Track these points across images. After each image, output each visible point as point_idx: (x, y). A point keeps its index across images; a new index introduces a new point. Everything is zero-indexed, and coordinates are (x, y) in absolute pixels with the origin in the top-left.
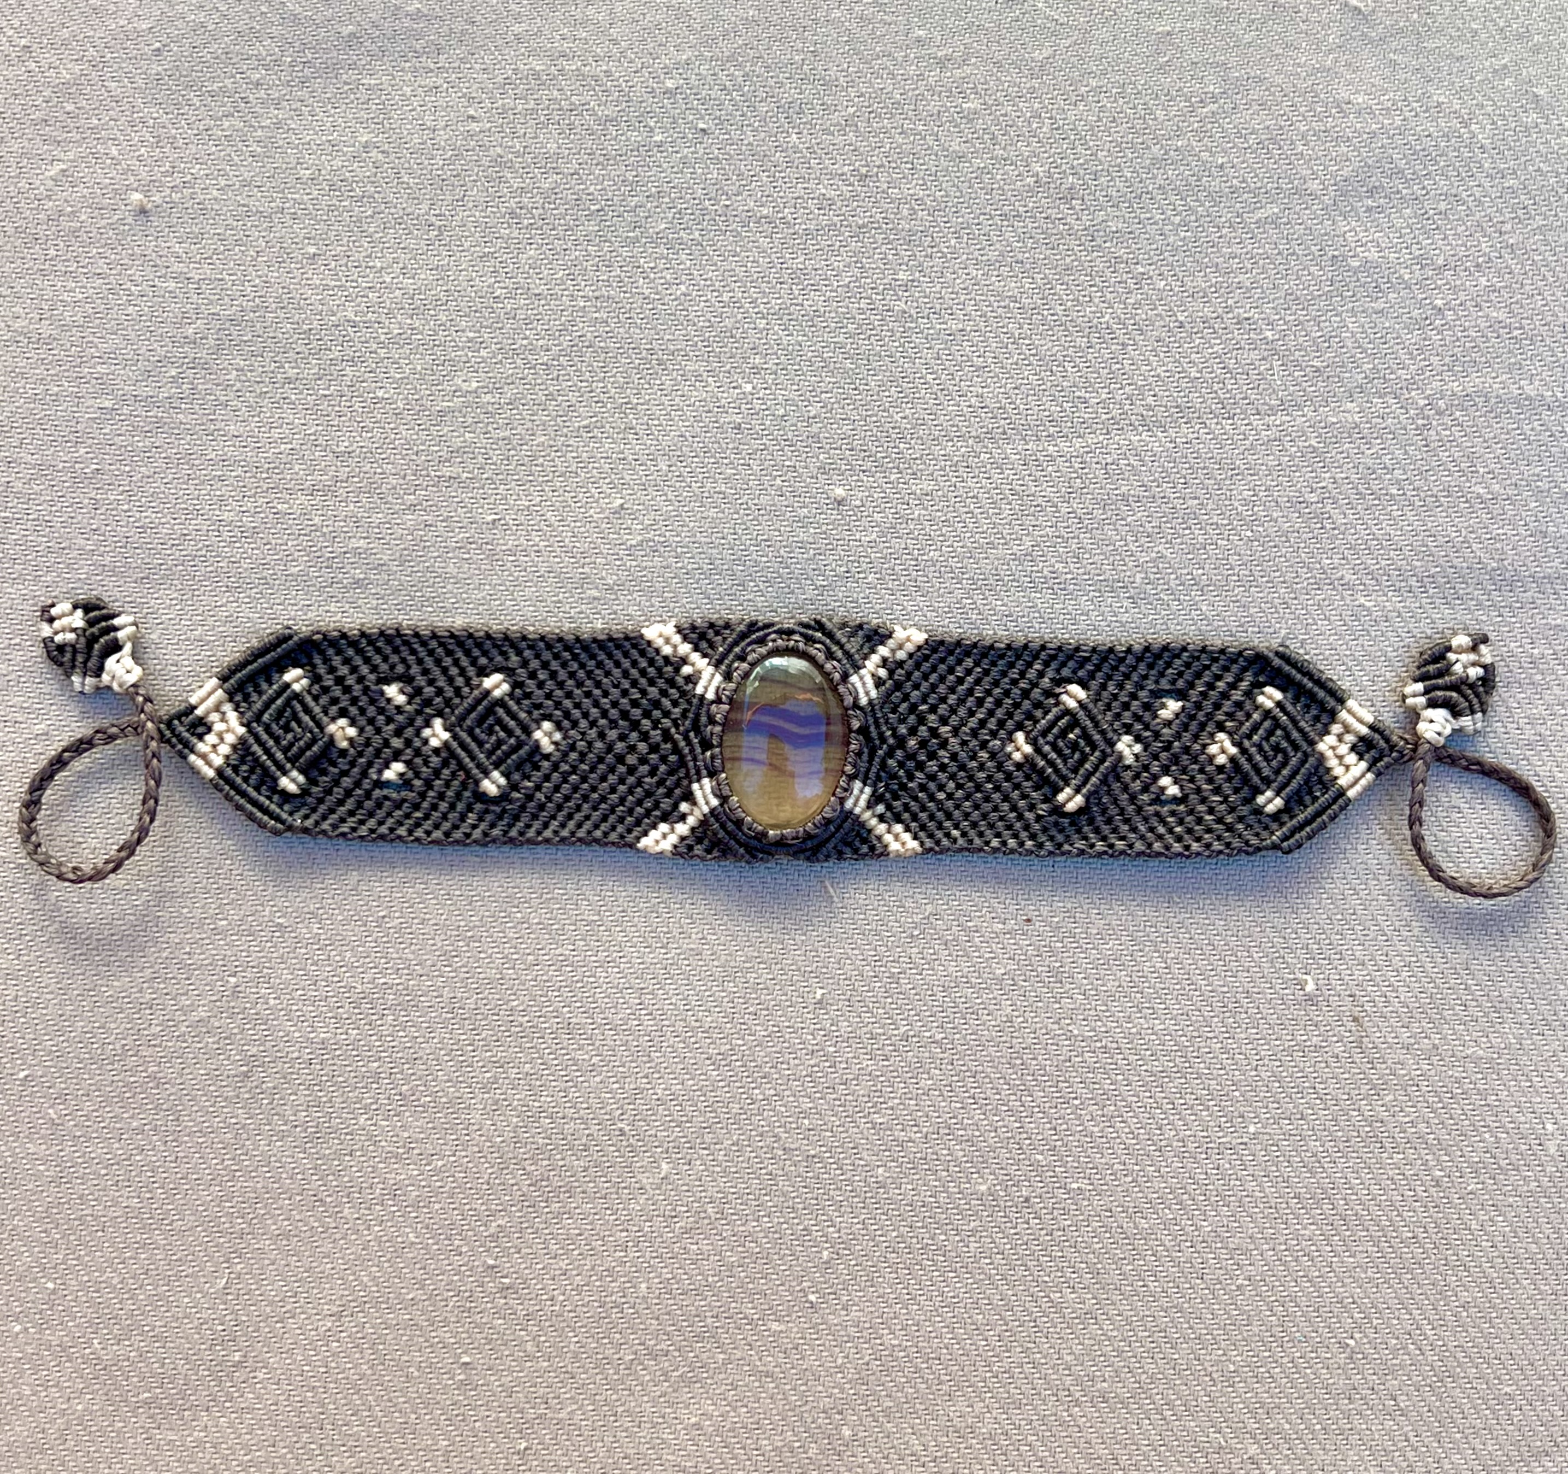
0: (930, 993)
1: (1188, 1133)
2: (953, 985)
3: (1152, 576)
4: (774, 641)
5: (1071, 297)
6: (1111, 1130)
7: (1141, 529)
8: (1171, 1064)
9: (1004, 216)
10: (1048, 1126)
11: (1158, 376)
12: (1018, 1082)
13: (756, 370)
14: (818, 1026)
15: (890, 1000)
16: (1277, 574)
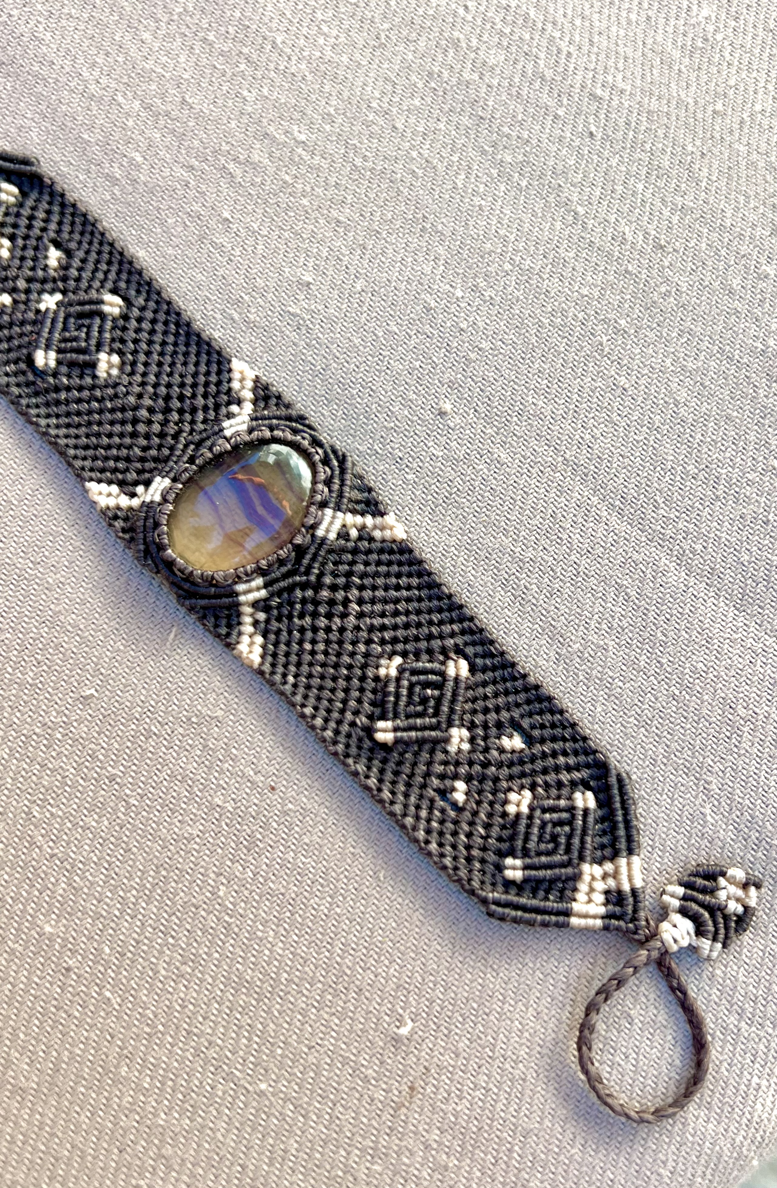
0: (159, 767)
1: (219, 1042)
2: (179, 777)
3: (587, 655)
4: (304, 438)
5: (714, 437)
6: (172, 984)
7: (610, 619)
8: (258, 983)
9: (721, 351)
10: (135, 936)
11: (720, 538)
12: (148, 885)
13: (475, 288)
14: (67, 712)
15: (129, 744)
16: (669, 736)
